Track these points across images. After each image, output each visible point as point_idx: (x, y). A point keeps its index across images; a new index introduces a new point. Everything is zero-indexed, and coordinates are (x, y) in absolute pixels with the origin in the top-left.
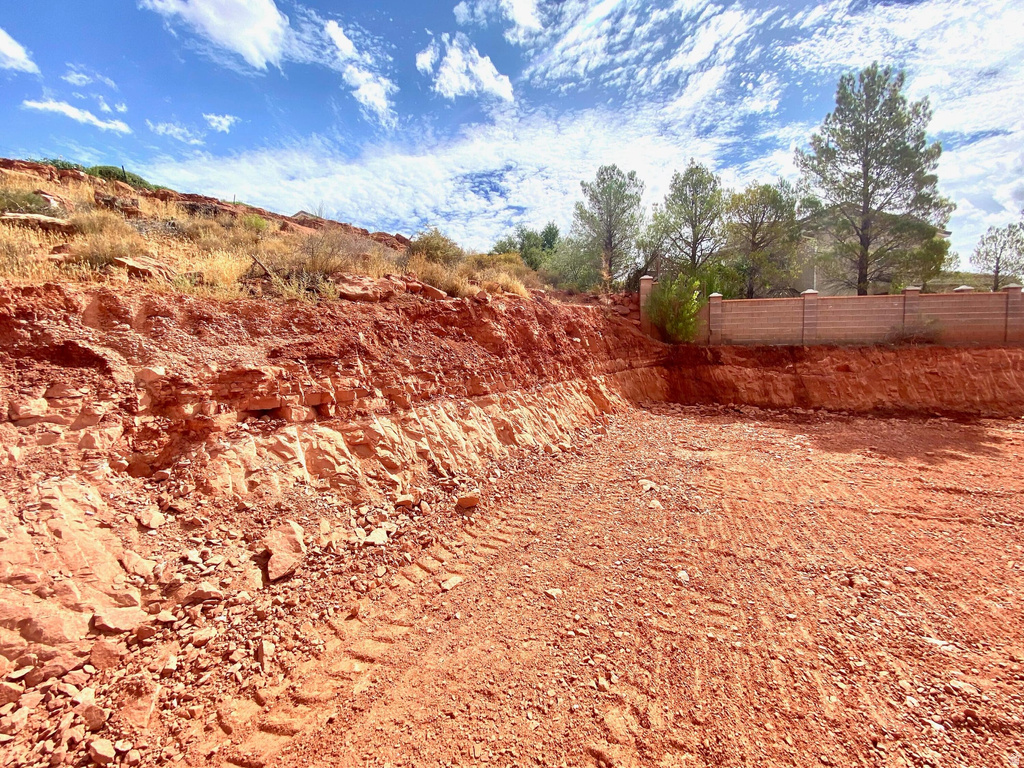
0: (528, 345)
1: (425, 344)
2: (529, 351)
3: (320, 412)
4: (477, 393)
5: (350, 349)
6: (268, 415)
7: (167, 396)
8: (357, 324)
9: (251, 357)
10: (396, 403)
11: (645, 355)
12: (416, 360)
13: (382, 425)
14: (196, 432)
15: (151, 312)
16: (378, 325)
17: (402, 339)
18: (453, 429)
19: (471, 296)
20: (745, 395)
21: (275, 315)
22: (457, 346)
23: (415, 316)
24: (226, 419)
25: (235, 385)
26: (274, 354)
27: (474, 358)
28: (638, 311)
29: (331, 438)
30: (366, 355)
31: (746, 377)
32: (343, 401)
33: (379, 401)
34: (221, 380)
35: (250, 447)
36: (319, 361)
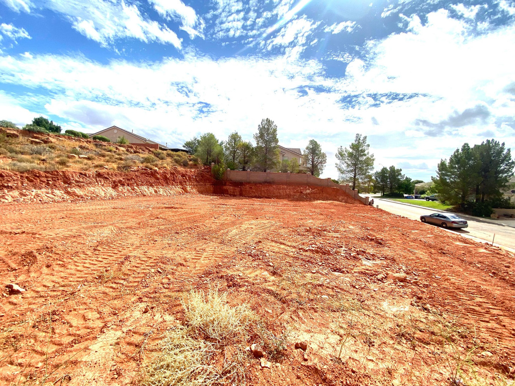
0: (166, 179)
1: (143, 178)
2: (166, 180)
3: (128, 185)
4: (152, 186)
5: (132, 178)
6: (123, 185)
7: (114, 182)
8: (133, 175)
9: (121, 179)
10: (137, 185)
11: (209, 183)
12: (141, 180)
13: (135, 187)
14: (117, 185)
15: (112, 174)
16: (136, 175)
17: (140, 177)
18: (146, 190)
19: (154, 170)
20: (229, 193)
21: (123, 174)
22: (149, 178)
23: (142, 174)
24: (119, 185)
25: (120, 181)
26: (123, 179)
27: (152, 180)
28: (210, 171)
29: (130, 188)
30: (134, 179)
31: (230, 188)
32: (131, 184)
33: (135, 185)
34: (119, 181)
35: (121, 187)
36: (128, 180)
